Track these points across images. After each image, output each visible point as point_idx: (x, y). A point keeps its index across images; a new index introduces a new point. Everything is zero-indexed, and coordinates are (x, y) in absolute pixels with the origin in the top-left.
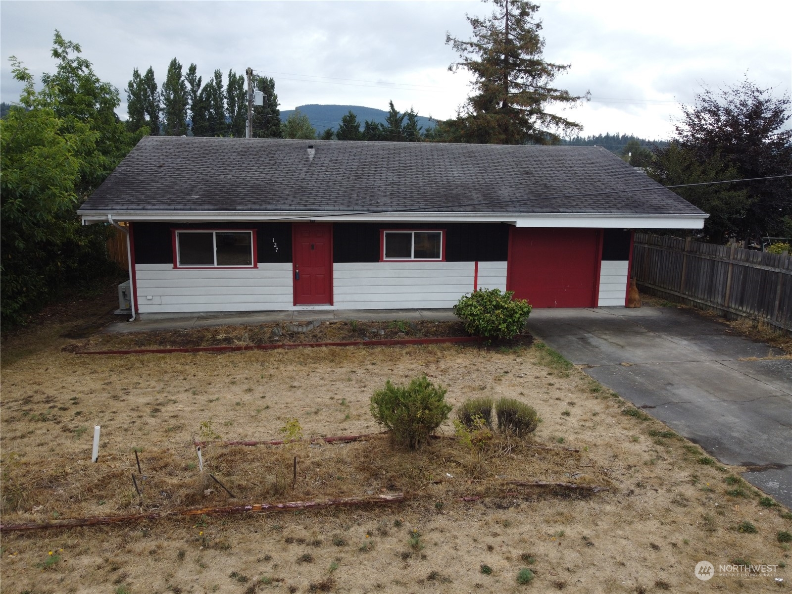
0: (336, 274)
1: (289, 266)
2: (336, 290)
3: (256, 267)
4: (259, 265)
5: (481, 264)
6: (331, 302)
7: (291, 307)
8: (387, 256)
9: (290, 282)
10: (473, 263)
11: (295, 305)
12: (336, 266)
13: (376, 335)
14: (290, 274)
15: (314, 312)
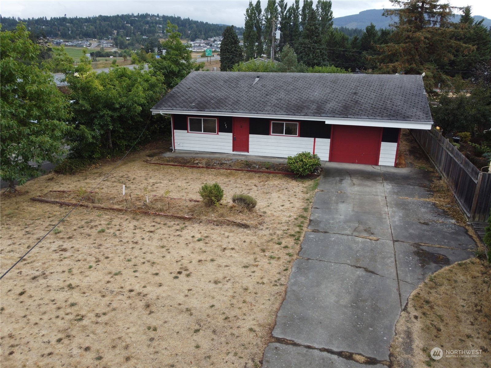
0: (250, 139)
1: (231, 134)
2: (250, 146)
3: (218, 134)
4: (219, 133)
5: (317, 139)
6: (248, 152)
7: (231, 152)
8: (273, 133)
9: (231, 141)
10: (313, 138)
11: (233, 151)
12: (250, 136)
13: (254, 167)
14: (231, 138)
15: (240, 155)
